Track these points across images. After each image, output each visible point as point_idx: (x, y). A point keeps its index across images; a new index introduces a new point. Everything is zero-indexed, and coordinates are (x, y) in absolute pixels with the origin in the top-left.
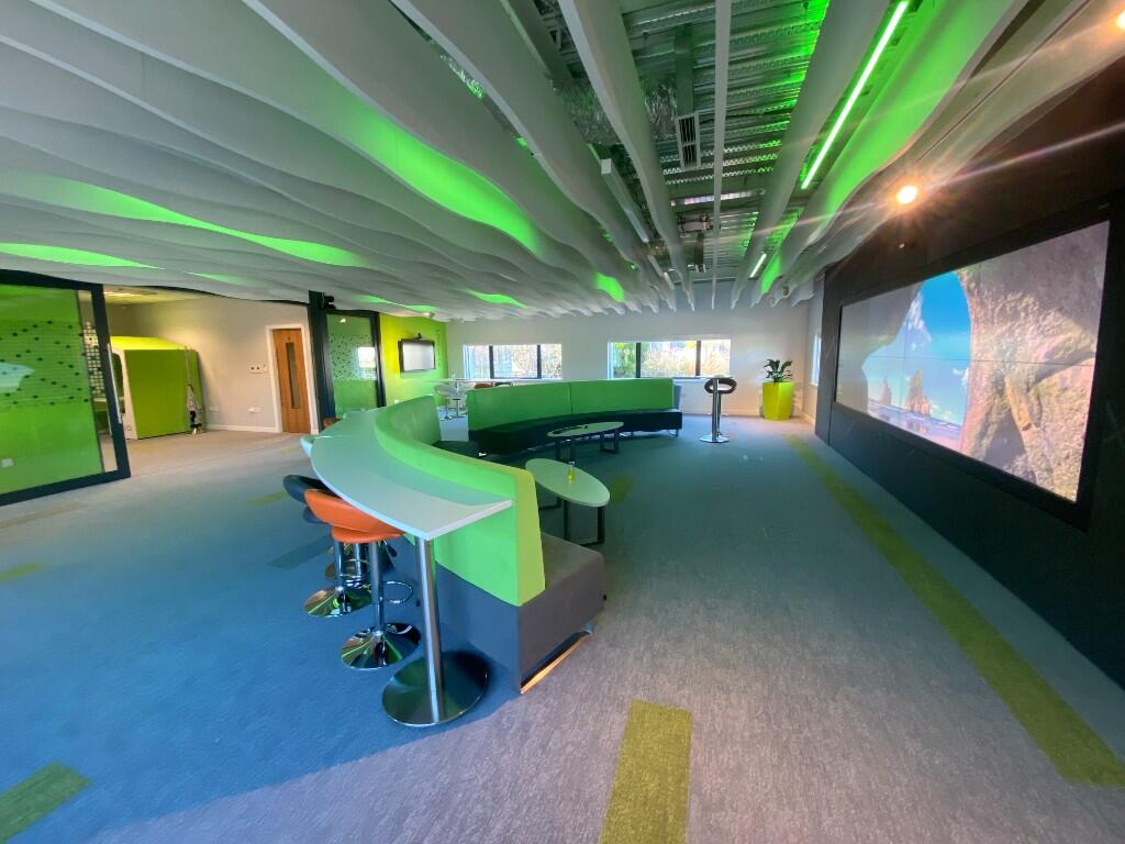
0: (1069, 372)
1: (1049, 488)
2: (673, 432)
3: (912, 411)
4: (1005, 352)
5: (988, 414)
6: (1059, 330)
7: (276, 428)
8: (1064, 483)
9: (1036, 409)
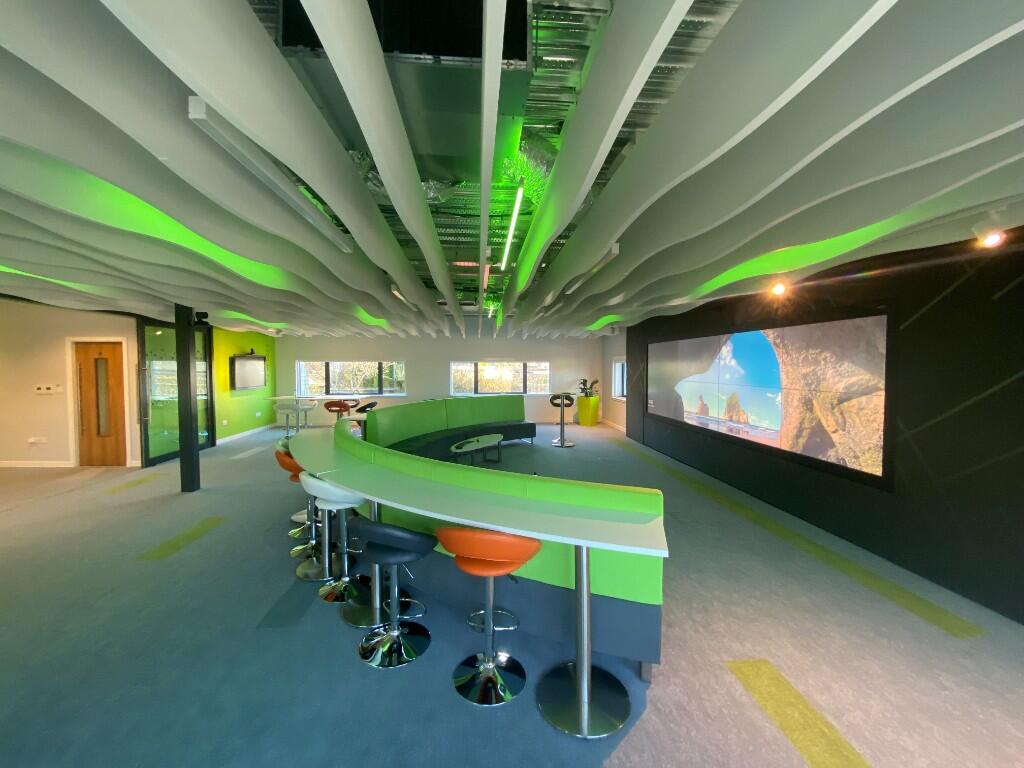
0: (864, 399)
1: (858, 468)
2: (527, 441)
6: (853, 374)
7: (71, 461)
9: (840, 421)
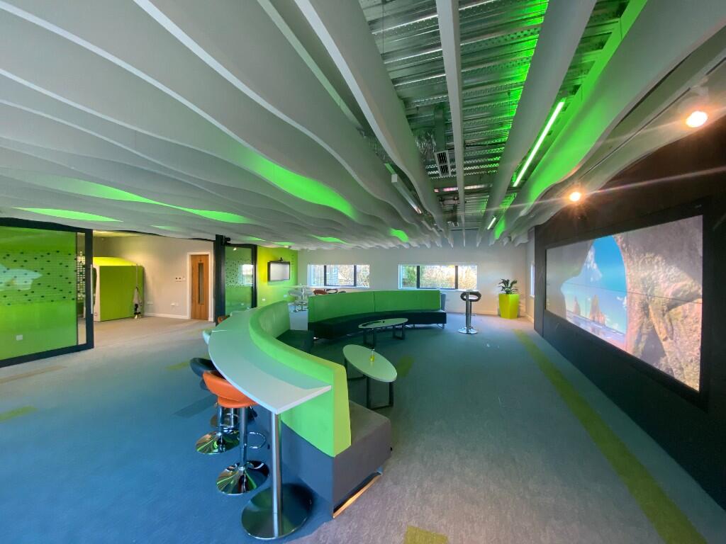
0: (687, 306)
1: (682, 381)
2: (441, 325)
3: (594, 321)
4: (648, 289)
5: (641, 328)
6: (679, 279)
7: (187, 316)
8: (691, 378)
9: (669, 328)
